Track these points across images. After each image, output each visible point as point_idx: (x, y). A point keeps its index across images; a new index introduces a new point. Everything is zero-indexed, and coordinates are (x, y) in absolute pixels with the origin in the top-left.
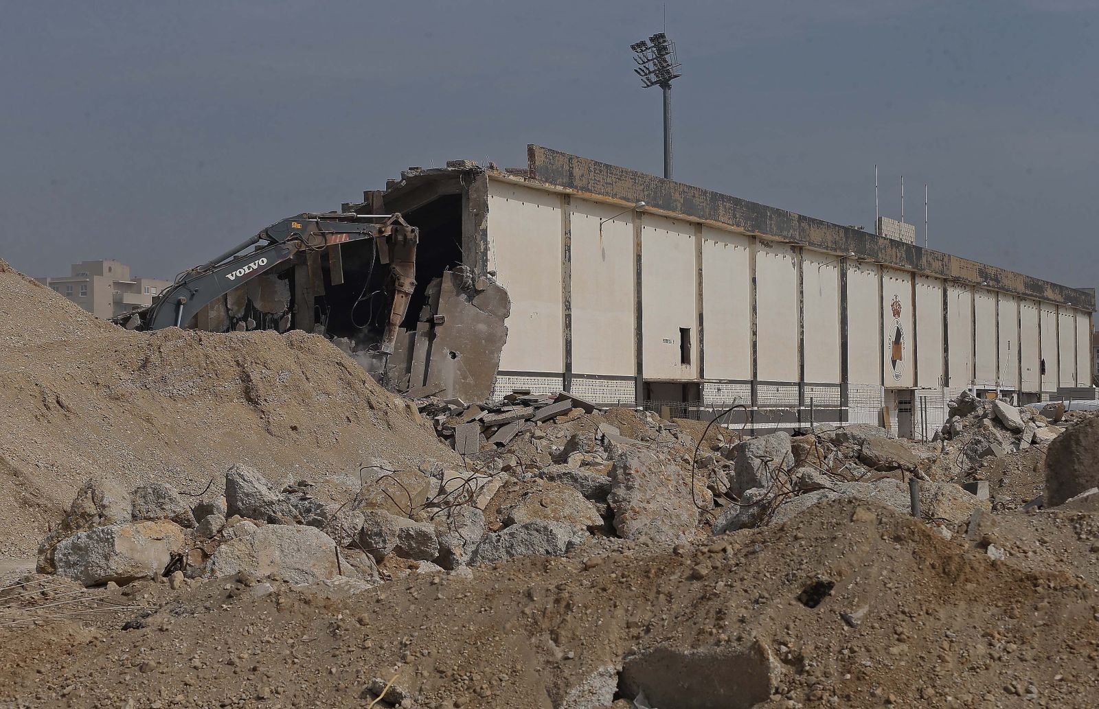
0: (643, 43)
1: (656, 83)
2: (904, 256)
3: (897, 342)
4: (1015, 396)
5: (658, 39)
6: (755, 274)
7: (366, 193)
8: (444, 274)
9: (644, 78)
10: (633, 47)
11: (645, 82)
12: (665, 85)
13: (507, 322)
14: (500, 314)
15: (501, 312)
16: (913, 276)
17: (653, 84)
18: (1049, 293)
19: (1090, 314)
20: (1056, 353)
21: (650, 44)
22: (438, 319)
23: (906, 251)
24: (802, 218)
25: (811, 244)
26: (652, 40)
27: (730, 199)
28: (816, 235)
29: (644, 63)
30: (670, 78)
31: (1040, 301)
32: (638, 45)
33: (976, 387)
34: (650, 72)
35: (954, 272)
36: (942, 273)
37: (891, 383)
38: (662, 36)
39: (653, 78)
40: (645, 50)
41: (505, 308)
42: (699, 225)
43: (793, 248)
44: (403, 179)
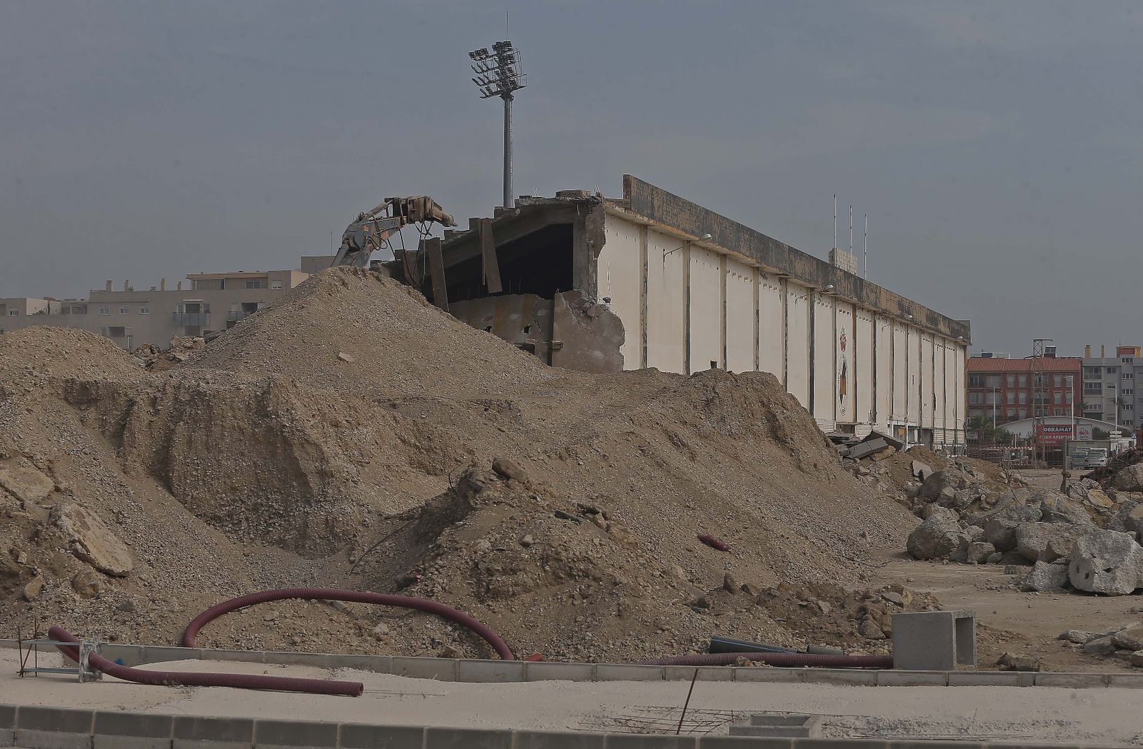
0: (485, 51)
1: (497, 93)
2: (852, 288)
3: (843, 376)
4: (916, 432)
5: (501, 47)
6: (758, 307)
7: (471, 220)
8: (556, 297)
9: (484, 88)
10: (472, 55)
11: (484, 93)
12: (507, 96)
13: (622, 350)
14: (615, 341)
15: (616, 339)
16: (854, 307)
17: (492, 94)
18: (942, 327)
19: (964, 348)
20: (942, 387)
21: (491, 52)
22: (556, 344)
23: (855, 283)
24: (791, 249)
25: (796, 276)
26: (495, 48)
27: (749, 230)
28: (800, 266)
29: (483, 71)
30: (515, 88)
31: (934, 334)
32: (478, 53)
33: (894, 423)
34: (490, 82)
35: (884, 305)
36: (875, 305)
37: (840, 419)
38: (508, 44)
39: (494, 87)
40: (485, 58)
41: (620, 336)
42: (725, 255)
43: (780, 279)
44: (517, 208)
